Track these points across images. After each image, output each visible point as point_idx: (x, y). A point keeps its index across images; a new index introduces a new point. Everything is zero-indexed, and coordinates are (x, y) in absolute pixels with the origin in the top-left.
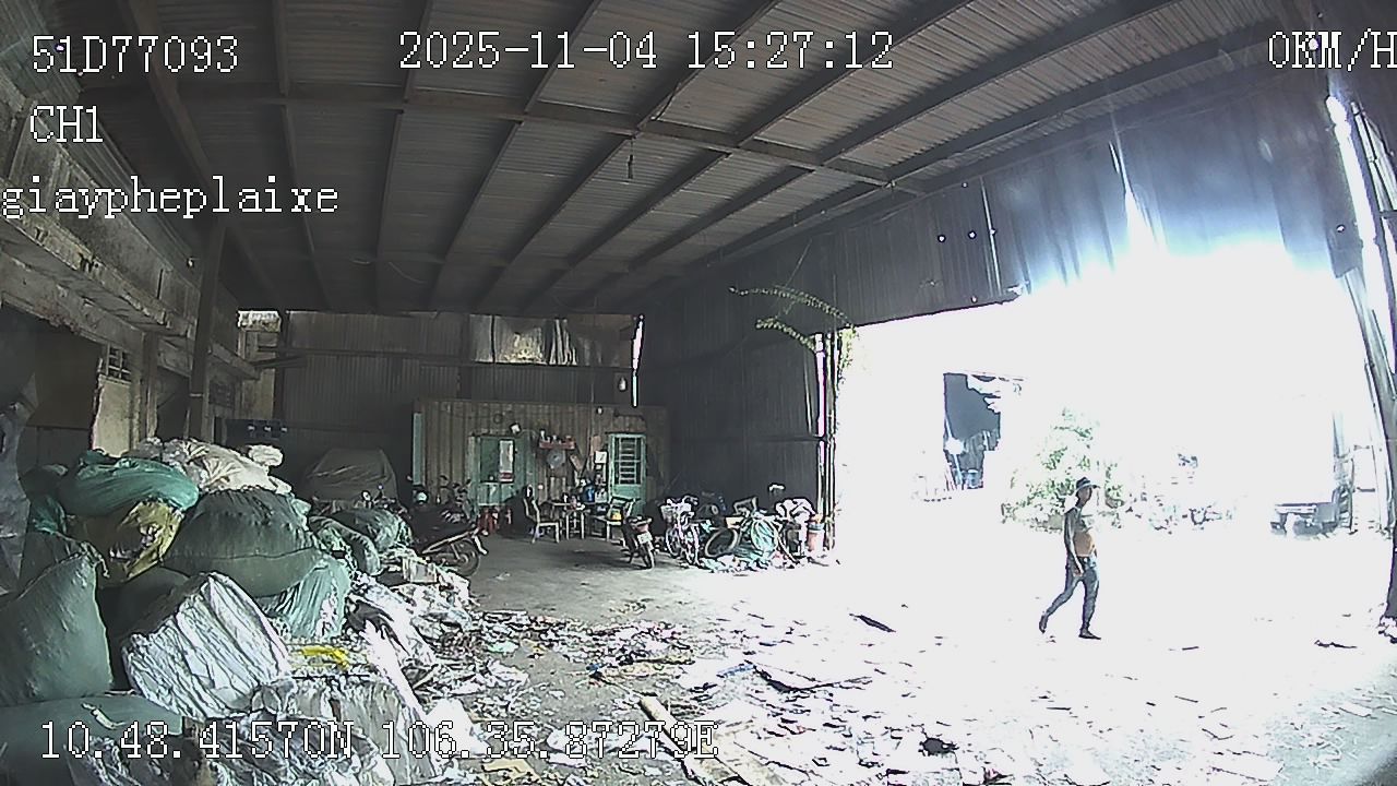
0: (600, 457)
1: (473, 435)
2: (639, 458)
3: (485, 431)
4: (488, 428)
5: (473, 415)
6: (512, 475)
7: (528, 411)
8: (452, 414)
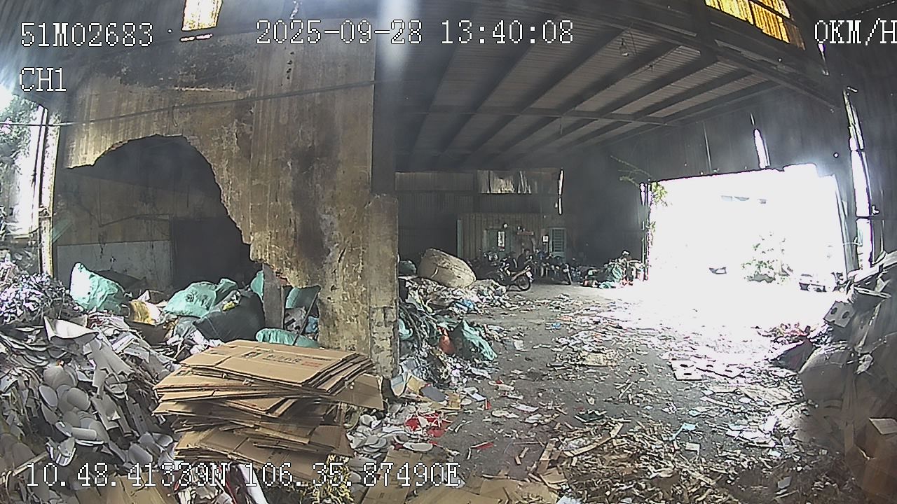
0: (545, 239)
1: (487, 230)
2: (563, 239)
3: (491, 227)
4: (493, 225)
5: (485, 219)
6: (504, 248)
7: (511, 218)
8: (475, 220)
